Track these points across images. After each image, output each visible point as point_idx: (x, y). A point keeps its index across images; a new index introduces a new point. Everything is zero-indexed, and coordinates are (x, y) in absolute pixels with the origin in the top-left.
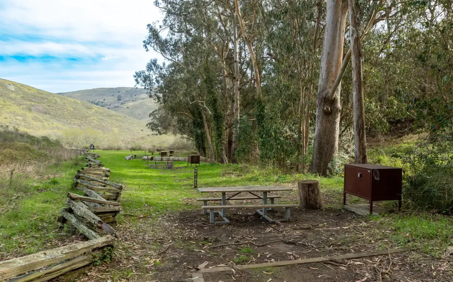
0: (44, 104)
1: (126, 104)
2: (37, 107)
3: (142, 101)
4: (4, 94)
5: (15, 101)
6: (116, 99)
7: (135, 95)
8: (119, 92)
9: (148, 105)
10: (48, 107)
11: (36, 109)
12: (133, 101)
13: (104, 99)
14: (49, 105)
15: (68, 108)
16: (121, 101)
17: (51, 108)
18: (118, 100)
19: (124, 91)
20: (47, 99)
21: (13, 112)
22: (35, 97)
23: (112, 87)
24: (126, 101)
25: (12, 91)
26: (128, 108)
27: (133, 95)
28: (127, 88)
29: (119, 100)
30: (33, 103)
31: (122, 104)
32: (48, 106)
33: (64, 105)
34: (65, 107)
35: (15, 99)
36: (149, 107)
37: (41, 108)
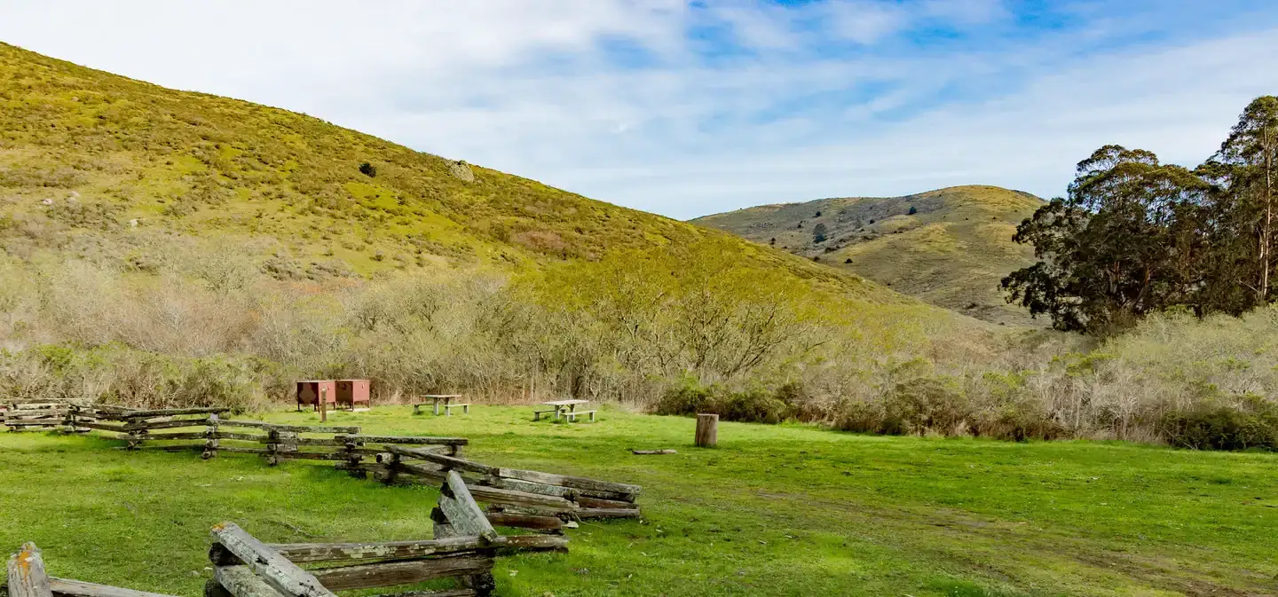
0: (563, 225)
1: (842, 251)
2: (536, 235)
3: (897, 237)
4: (432, 192)
5: (466, 214)
6: (810, 237)
7: (872, 222)
8: (818, 214)
9: (916, 252)
10: (577, 234)
11: (533, 239)
12: (866, 238)
13: (773, 240)
14: (581, 226)
15: (649, 237)
16: (827, 243)
17: (587, 235)
18: (817, 241)
19: (833, 212)
20: (576, 206)
21: (419, 238)
22: (534, 201)
23: (797, 202)
24: (841, 241)
25: (465, 184)
26: (849, 261)
27: (863, 222)
28: (844, 200)
29: (819, 239)
30: (523, 221)
31: (829, 250)
32: (579, 230)
33: (633, 224)
34: (637, 233)
35: (466, 207)
36: (918, 257)
37: (549, 237)
